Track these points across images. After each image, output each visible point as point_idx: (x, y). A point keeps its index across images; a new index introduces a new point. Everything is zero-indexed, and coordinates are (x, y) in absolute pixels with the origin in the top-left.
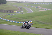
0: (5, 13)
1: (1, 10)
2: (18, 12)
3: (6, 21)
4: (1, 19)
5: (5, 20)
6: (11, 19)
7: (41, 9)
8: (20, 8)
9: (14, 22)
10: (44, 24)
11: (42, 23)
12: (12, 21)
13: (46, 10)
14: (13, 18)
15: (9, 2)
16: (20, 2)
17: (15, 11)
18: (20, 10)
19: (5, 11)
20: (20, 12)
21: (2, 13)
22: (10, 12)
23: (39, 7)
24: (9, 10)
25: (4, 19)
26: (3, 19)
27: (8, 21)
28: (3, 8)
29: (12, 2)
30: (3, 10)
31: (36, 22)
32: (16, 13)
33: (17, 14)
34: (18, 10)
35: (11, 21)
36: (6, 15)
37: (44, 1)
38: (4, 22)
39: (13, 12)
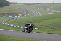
0: (8, 16)
1: (4, 13)
2: (23, 16)
3: (10, 26)
4: (4, 23)
6: (15, 23)
7: (50, 11)
8: (26, 11)
9: (18, 27)
10: (54, 28)
11: (51, 28)
13: (56, 12)
14: (17, 22)
15: (13, 4)
16: (25, 4)
17: (20, 15)
18: (26, 13)
19: (8, 15)
20: (25, 15)
21: (5, 17)
22: (14, 16)
23: (48, 9)
24: (13, 14)
26: (6, 24)
27: (12, 26)
29: (16, 3)
30: (6, 13)
31: (45, 27)
32: (21, 16)
33: (22, 18)
34: (24, 13)
35: (15, 26)
36: (10, 19)
37: (53, 2)
39: (17, 15)
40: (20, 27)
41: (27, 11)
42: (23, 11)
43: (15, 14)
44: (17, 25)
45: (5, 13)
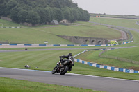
1: (76, 37)
2: (120, 44)
3: (89, 66)
4: (76, 60)
5: (86, 63)
6: (102, 60)
8: (126, 33)
9: (109, 68)
12: (105, 68)
14: (106, 58)
15: (97, 17)
17: (112, 41)
18: (126, 37)
19: (86, 41)
20: (125, 43)
21: (78, 45)
22: (99, 43)
24: (97, 39)
25: (84, 60)
26: (81, 61)
27: (94, 65)
28: (81, 32)
30: (82, 37)
32: (115, 45)
34: (121, 37)
35: (102, 67)
36: (89, 50)
38: (84, 69)
39: (107, 43)
40: (112, 69)
41: (129, 34)
42: (120, 32)
43: (102, 39)
44: (106, 65)
45: (80, 37)
